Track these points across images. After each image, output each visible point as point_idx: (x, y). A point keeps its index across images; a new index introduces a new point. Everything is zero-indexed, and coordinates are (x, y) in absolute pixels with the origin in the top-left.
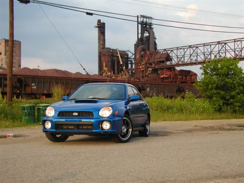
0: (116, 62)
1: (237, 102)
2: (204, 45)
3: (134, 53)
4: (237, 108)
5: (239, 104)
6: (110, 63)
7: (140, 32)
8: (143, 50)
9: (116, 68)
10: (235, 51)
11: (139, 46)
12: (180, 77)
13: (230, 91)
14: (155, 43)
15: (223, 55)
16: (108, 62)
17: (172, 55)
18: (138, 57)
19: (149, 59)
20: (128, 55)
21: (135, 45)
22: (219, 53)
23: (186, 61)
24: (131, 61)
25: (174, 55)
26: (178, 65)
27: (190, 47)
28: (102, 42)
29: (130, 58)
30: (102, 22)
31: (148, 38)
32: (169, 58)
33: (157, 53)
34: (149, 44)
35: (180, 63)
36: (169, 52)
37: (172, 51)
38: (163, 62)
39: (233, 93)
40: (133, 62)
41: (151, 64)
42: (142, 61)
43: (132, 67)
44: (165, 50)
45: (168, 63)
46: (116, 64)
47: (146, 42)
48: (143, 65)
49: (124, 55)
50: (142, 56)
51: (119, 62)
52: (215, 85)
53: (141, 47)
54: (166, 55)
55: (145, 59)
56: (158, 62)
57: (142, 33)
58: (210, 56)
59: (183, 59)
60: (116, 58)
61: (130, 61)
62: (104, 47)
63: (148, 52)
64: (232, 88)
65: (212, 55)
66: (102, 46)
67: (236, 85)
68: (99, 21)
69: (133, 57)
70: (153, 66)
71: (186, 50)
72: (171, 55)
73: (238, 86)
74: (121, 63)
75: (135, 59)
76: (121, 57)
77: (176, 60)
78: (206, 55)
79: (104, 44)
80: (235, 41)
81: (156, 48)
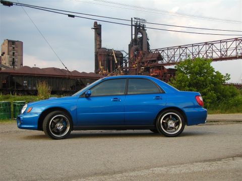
0: (111, 61)
1: (208, 98)
2: (193, 45)
3: (128, 53)
4: (208, 104)
5: (209, 100)
6: (105, 62)
7: (134, 33)
8: (137, 50)
9: (111, 66)
10: (221, 52)
11: (132, 46)
12: (169, 75)
13: (202, 88)
14: (148, 43)
15: (210, 55)
16: (104, 61)
17: (164, 54)
18: (131, 56)
19: (142, 59)
20: (122, 55)
21: (129, 45)
22: (206, 53)
23: (176, 60)
24: (126, 60)
25: (165, 54)
26: (168, 64)
27: (180, 47)
28: (98, 43)
29: (124, 57)
30: (98, 24)
31: (141, 39)
32: (160, 58)
33: (149, 53)
34: (142, 45)
35: (171, 62)
36: (160, 52)
37: (163, 51)
38: (155, 61)
39: (205, 90)
40: (128, 61)
41: (143, 63)
42: (136, 60)
43: (126, 65)
44: (157, 50)
45: (160, 62)
46: (111, 63)
47: (139, 43)
48: (136, 64)
49: (119, 55)
50: (136, 56)
51: (114, 61)
52: (187, 83)
53: (134, 47)
54: (158, 55)
55: (138, 59)
56: (150, 61)
57: (136, 34)
58: (198, 56)
59: (173, 58)
60: (111, 58)
61: (124, 60)
62: (100, 48)
63: (141, 52)
64: (204, 85)
65: (200, 54)
66: (98, 46)
67: (208, 82)
68: (96, 23)
69: (128, 56)
70: (146, 65)
71: (175, 50)
72: (162, 54)
73: (210, 84)
74: (116, 62)
75: (129, 58)
76: (116, 57)
77: (166, 59)
78: (194, 55)
79: (100, 45)
80: (221, 42)
81: (148, 48)
